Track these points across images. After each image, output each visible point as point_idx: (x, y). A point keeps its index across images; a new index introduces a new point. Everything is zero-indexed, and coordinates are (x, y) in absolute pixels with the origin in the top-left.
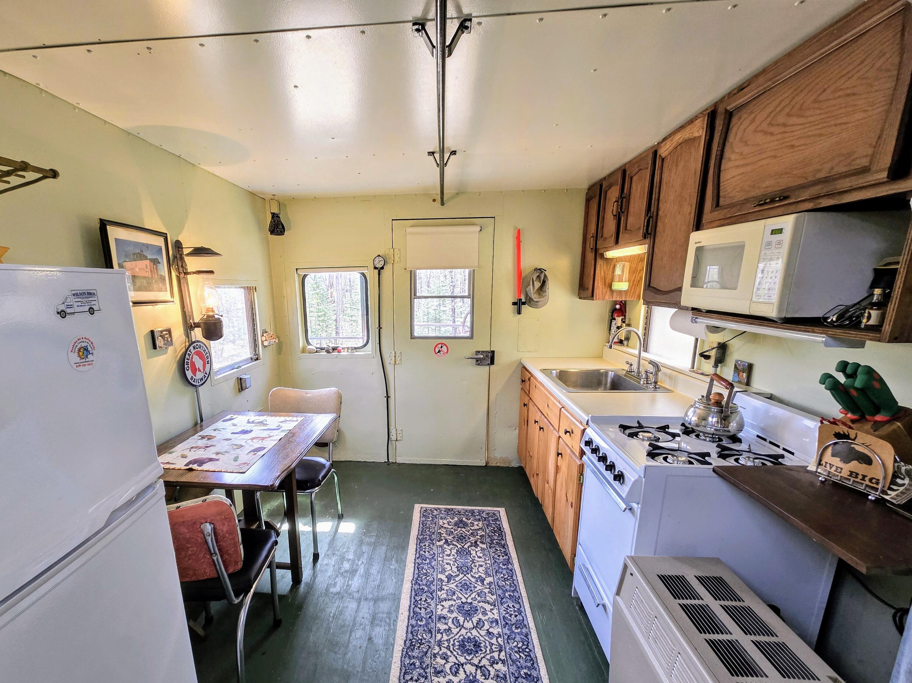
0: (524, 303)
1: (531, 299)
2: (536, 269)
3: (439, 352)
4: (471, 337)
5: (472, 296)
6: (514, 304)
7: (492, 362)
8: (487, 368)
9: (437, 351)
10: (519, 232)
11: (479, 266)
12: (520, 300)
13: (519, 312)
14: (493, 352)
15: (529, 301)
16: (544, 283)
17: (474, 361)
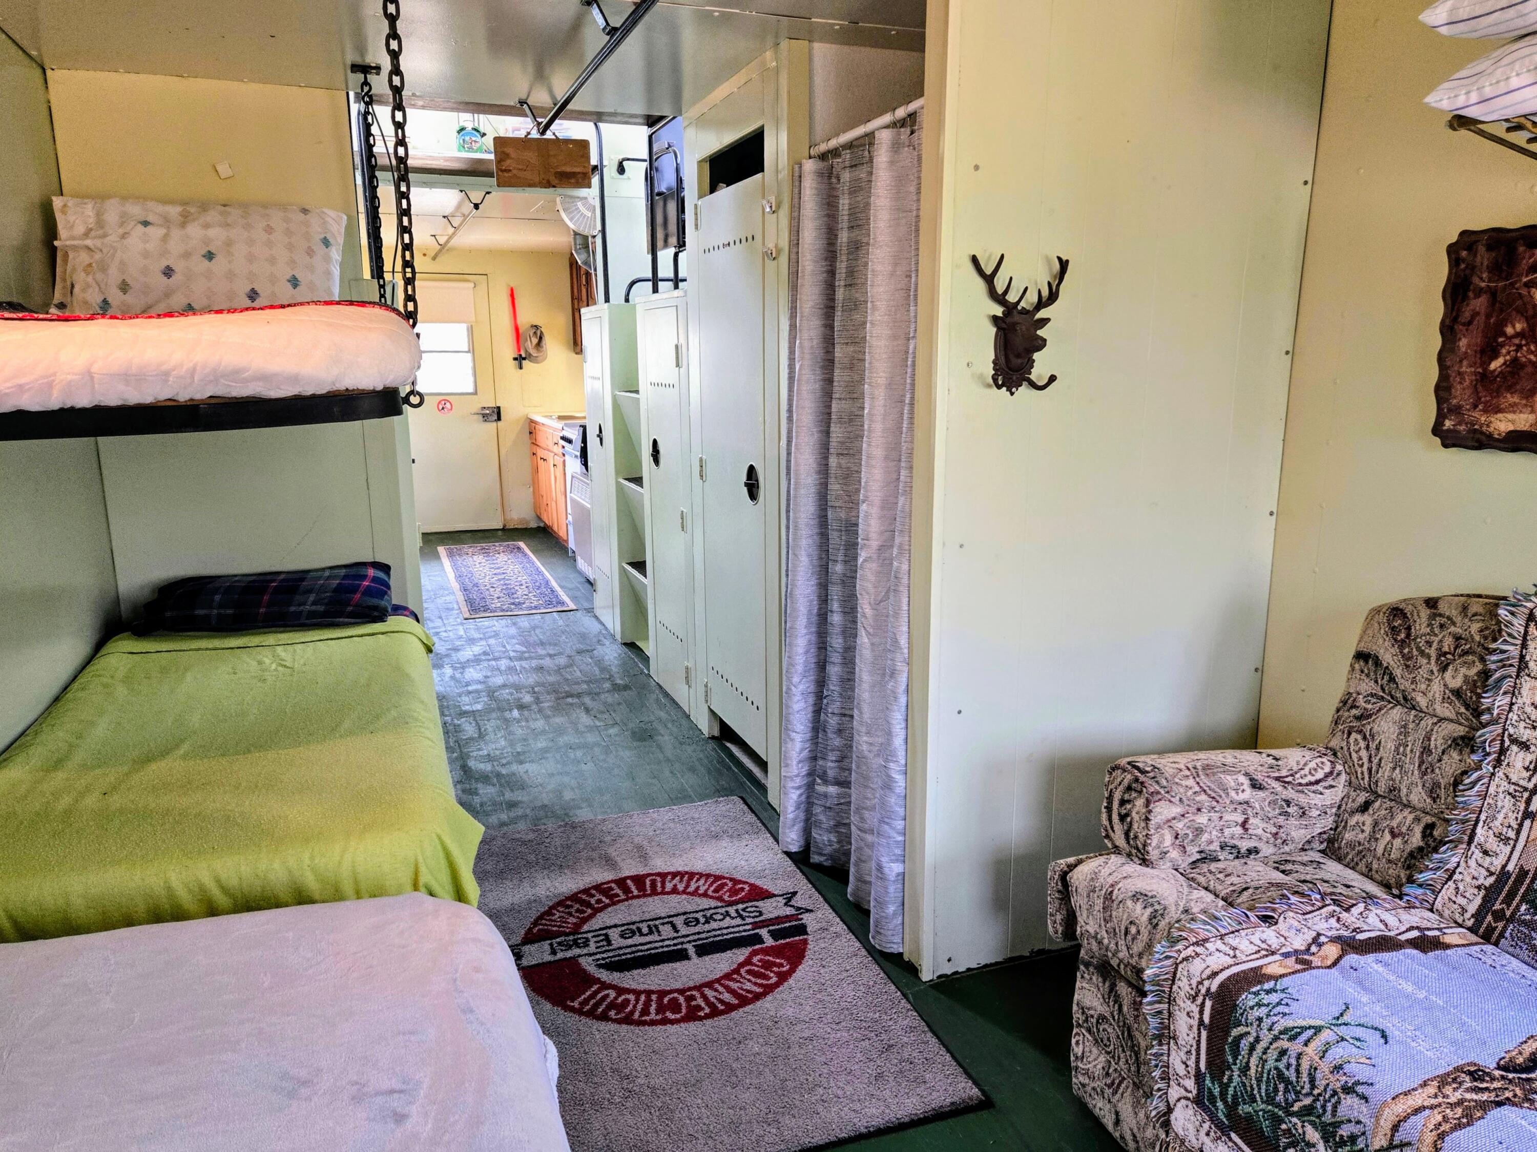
0: (524, 359)
1: (530, 355)
2: (533, 326)
3: (443, 408)
4: (475, 393)
5: (472, 350)
6: (515, 359)
7: (499, 419)
8: (495, 424)
9: (441, 407)
10: (512, 290)
11: (476, 322)
12: (520, 355)
13: (521, 368)
14: (499, 408)
15: (529, 357)
16: (541, 338)
17: (481, 417)
